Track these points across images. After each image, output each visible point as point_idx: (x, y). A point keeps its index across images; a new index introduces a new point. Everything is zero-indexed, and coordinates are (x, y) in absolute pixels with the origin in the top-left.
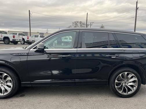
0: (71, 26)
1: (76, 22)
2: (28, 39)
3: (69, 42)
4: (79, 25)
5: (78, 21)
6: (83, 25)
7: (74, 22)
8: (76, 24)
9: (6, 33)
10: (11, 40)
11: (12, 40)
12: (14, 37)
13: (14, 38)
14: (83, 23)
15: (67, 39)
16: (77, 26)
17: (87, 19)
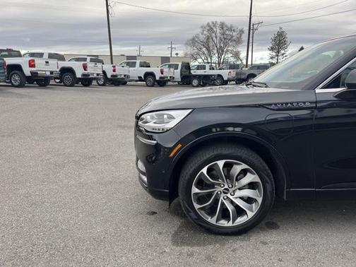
0: (197, 36)
1: (211, 24)
2: (114, 71)
3: (212, 75)
4: (218, 31)
6: (227, 32)
7: (205, 24)
8: (211, 29)
9: (61, 58)
10: (79, 75)
11: (80, 77)
12: (85, 67)
13: (85, 70)
14: (229, 25)
15: (205, 69)
16: (214, 35)
17: (251, 14)
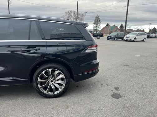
0: (63, 17)
1: (69, 11)
4: (73, 15)
5: (72, 11)
7: (67, 12)
8: (70, 14)
17: (77, 9)
